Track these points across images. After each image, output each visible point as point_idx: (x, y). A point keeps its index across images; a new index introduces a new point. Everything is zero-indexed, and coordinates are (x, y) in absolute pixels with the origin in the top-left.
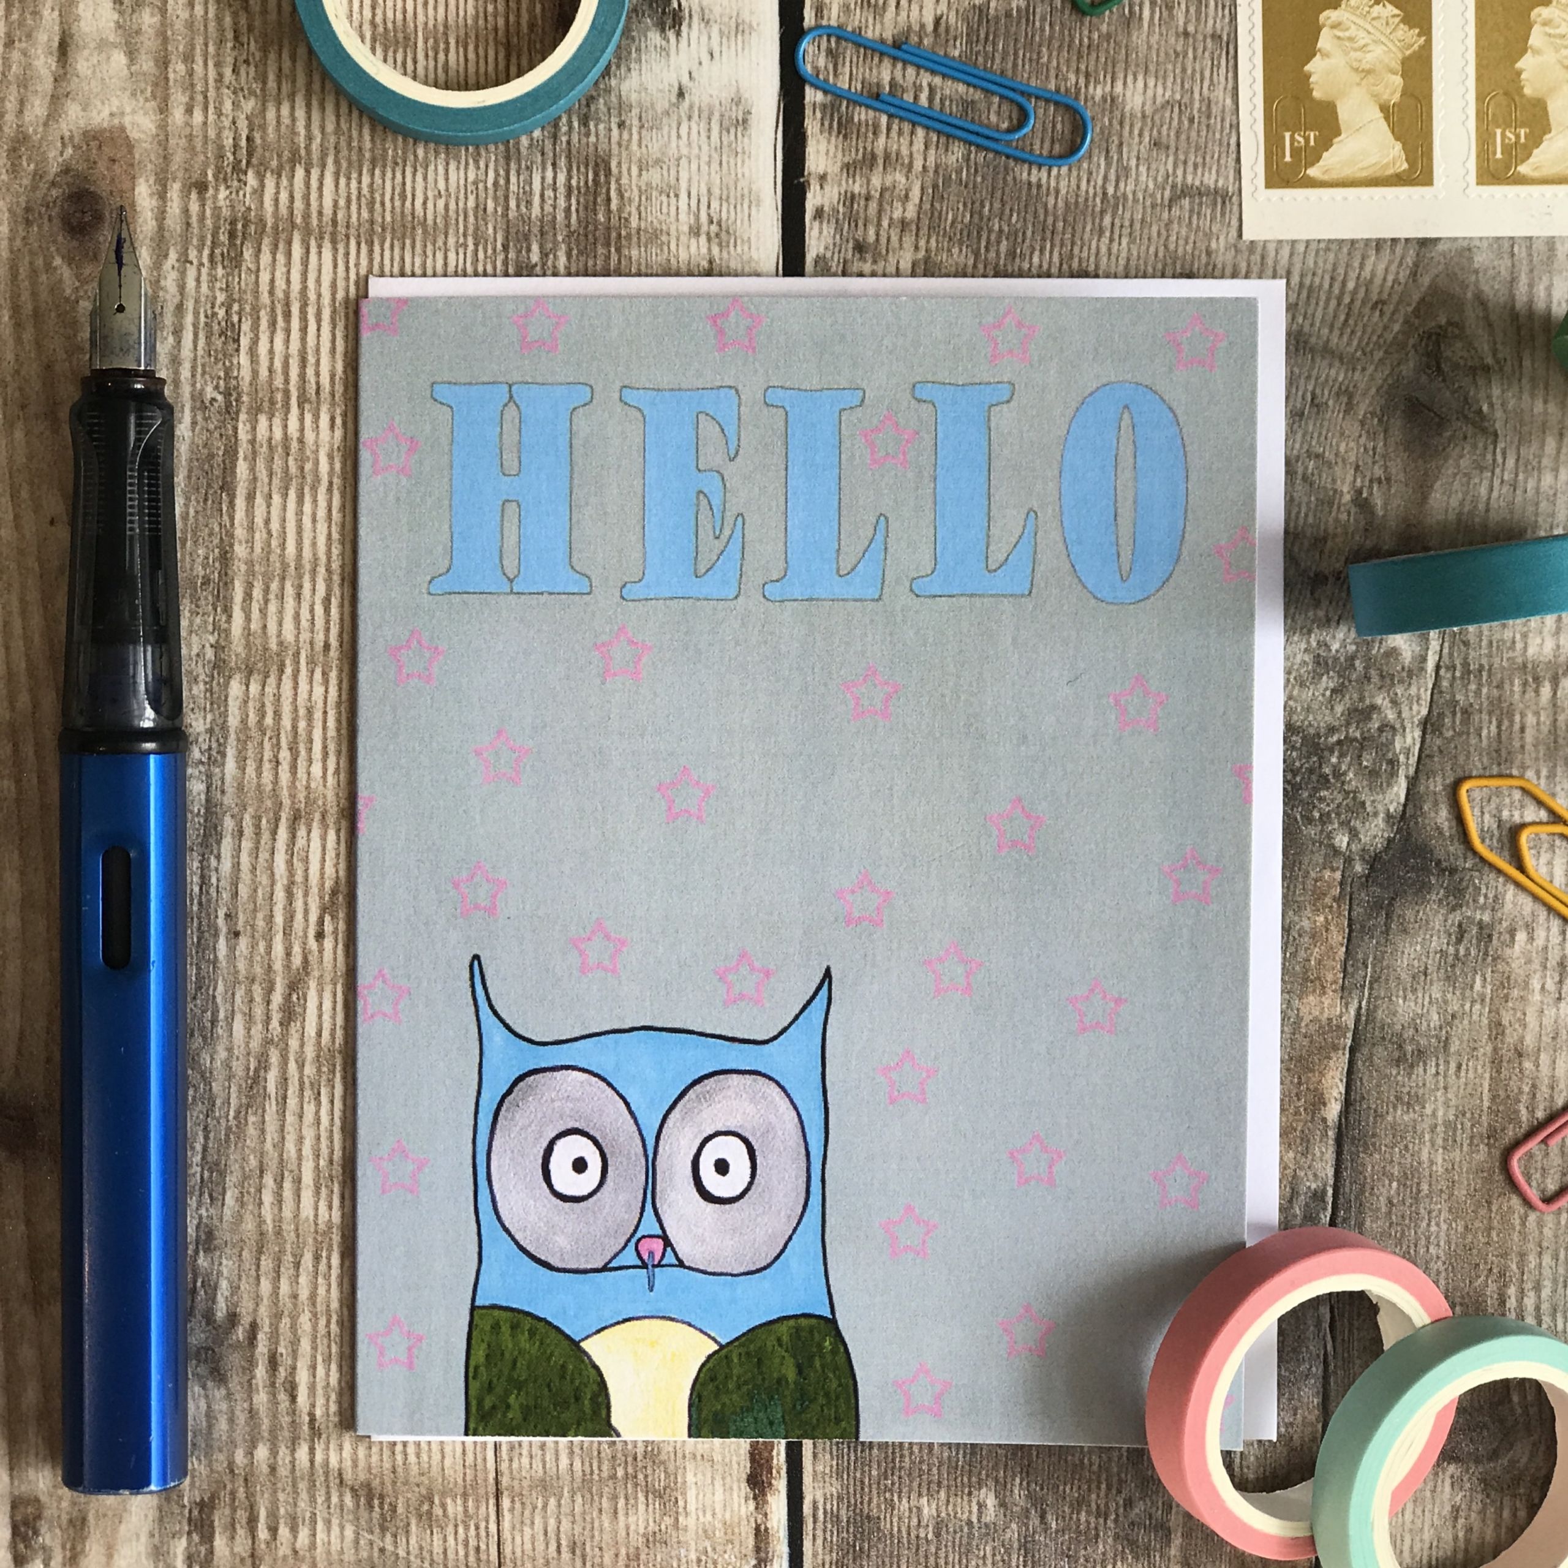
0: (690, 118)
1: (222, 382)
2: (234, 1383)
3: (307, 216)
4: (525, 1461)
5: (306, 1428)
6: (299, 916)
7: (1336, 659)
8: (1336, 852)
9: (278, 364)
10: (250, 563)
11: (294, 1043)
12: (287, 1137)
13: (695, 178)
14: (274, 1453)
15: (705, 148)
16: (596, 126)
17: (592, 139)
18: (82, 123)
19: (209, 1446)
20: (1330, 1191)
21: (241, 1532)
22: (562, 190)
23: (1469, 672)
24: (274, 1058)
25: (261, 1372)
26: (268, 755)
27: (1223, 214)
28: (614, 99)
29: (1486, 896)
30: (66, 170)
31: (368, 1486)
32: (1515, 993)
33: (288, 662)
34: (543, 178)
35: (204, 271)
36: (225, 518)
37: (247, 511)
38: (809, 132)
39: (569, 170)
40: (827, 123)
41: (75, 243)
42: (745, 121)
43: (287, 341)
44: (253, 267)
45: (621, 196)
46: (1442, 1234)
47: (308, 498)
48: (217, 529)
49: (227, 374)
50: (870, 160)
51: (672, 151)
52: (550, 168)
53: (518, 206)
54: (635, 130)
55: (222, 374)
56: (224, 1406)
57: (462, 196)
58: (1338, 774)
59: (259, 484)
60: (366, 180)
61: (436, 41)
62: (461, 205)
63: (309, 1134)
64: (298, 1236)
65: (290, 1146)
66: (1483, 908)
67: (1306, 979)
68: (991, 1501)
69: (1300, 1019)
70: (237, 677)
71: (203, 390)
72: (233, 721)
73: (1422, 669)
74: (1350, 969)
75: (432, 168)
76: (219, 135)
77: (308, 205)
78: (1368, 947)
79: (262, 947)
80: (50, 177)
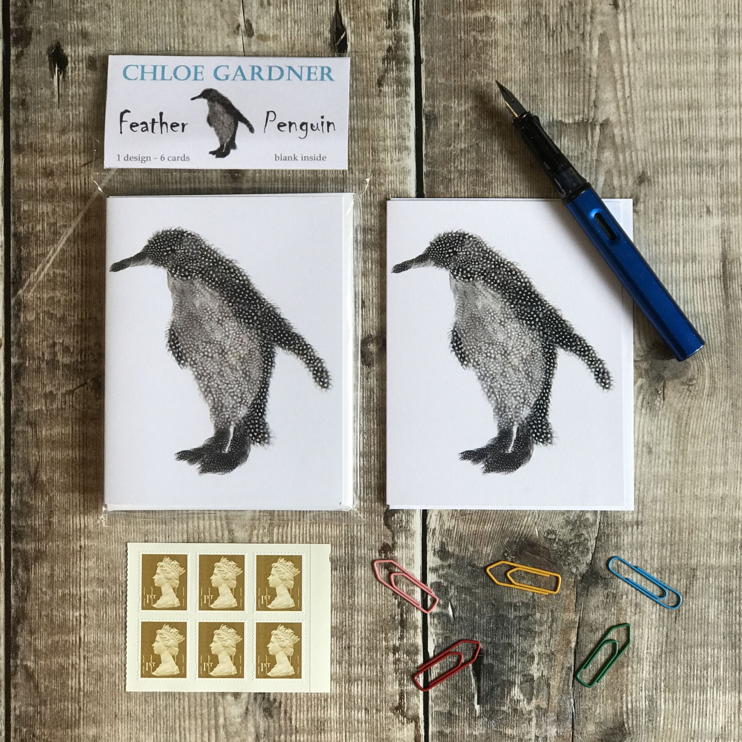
2: (275, 717)
5: (294, 730)
7: (572, 521)
8: (573, 573)
14: (286, 737)
19: (268, 735)
20: (573, 667)
25: (282, 715)
29: (615, 586)
32: (623, 612)
56: (272, 724)
58: (573, 552)
66: (614, 589)
67: (565, 609)
69: (563, 619)
70: (276, 527)
73: (595, 524)
74: (577, 606)
78: (582, 599)
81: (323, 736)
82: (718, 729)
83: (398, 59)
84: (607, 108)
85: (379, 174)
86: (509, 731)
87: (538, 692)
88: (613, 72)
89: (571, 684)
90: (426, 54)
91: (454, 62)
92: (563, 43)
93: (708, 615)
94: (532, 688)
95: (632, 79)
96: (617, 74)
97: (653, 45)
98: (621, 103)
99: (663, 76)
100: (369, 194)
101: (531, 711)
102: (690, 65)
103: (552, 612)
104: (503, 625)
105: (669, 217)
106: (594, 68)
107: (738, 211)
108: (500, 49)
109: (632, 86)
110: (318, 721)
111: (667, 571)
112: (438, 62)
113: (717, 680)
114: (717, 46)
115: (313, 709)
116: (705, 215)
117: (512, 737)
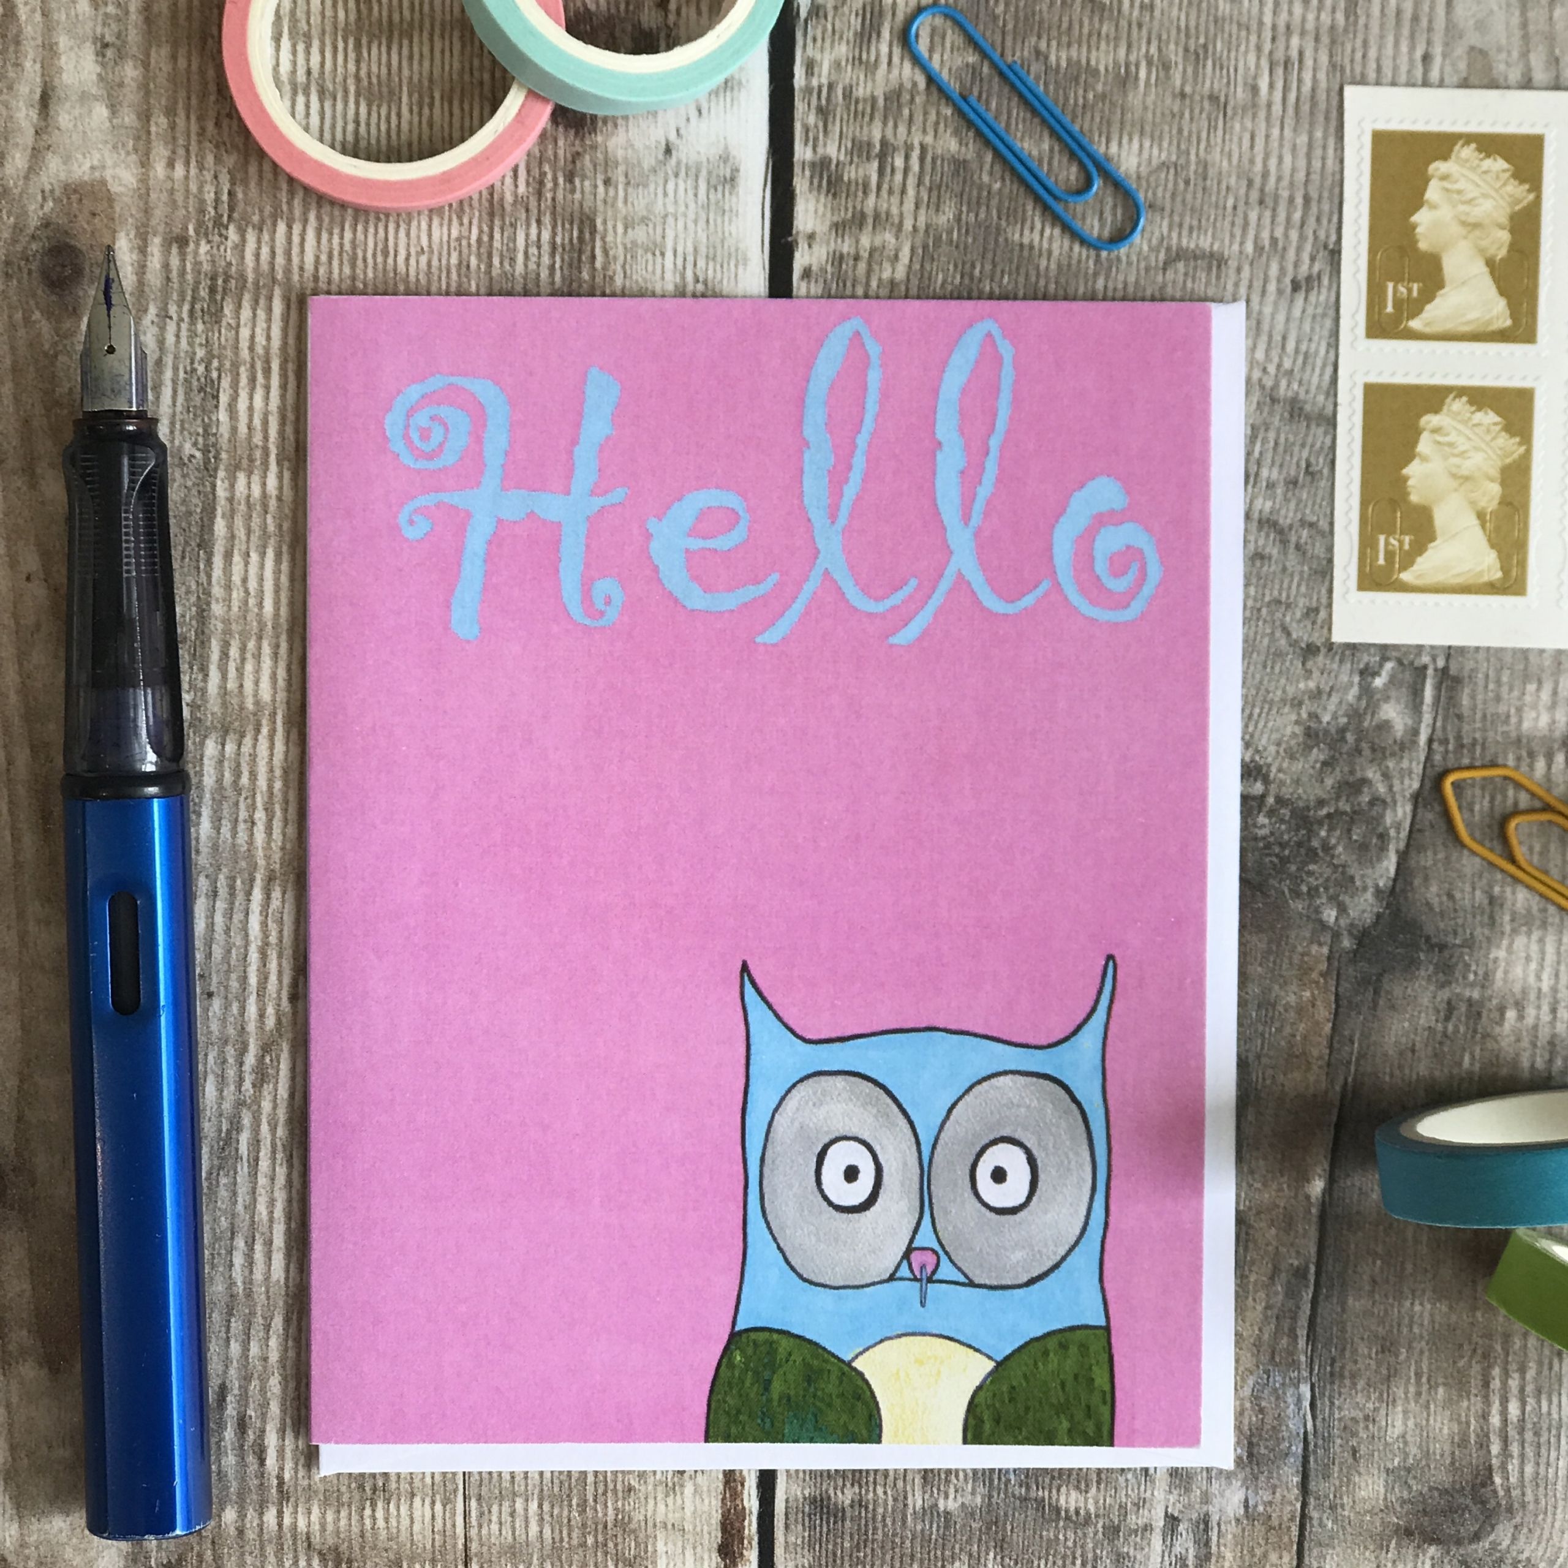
0: (677, 175)
1: (200, 440)
3: (288, 271)
4: (495, 1527)
5: (274, 1491)
6: (273, 978)
7: (1326, 732)
8: (1323, 926)
9: (257, 422)
10: (227, 622)
11: (266, 1105)
12: (259, 1199)
13: (681, 236)
14: (242, 1516)
15: (692, 205)
16: (582, 181)
17: (578, 196)
18: (63, 176)
20: (1312, 1269)
22: (546, 248)
23: (1462, 746)
24: (247, 1120)
25: (230, 1434)
26: (243, 814)
27: (1218, 278)
28: (600, 156)
29: (1476, 973)
30: (46, 224)
31: (336, 1550)
33: (264, 722)
34: (527, 235)
35: (184, 326)
36: (202, 574)
37: (225, 569)
38: (798, 191)
39: (554, 227)
40: (816, 181)
41: (54, 298)
42: (732, 179)
43: (267, 398)
44: (233, 322)
45: (606, 252)
46: (1426, 1315)
48: (194, 587)
49: (205, 431)
50: (859, 220)
51: (659, 208)
52: (534, 225)
53: (501, 263)
54: (621, 187)
55: (200, 430)
57: (445, 253)
58: (1327, 848)
59: (237, 542)
60: (348, 235)
61: (421, 97)
62: (444, 262)
63: (280, 1196)
64: (268, 1298)
65: (262, 1208)
66: (1472, 985)
67: (1291, 1056)
69: (1284, 1095)
70: (213, 736)
71: (181, 447)
72: (209, 780)
73: (1414, 743)
74: (1336, 1045)
75: (414, 223)
76: (200, 189)
77: (289, 260)
78: (1355, 1023)
79: (235, 1008)
80: (30, 231)
81: (380, 1514)
89: (1302, 1333)
117: (1080, 1521)
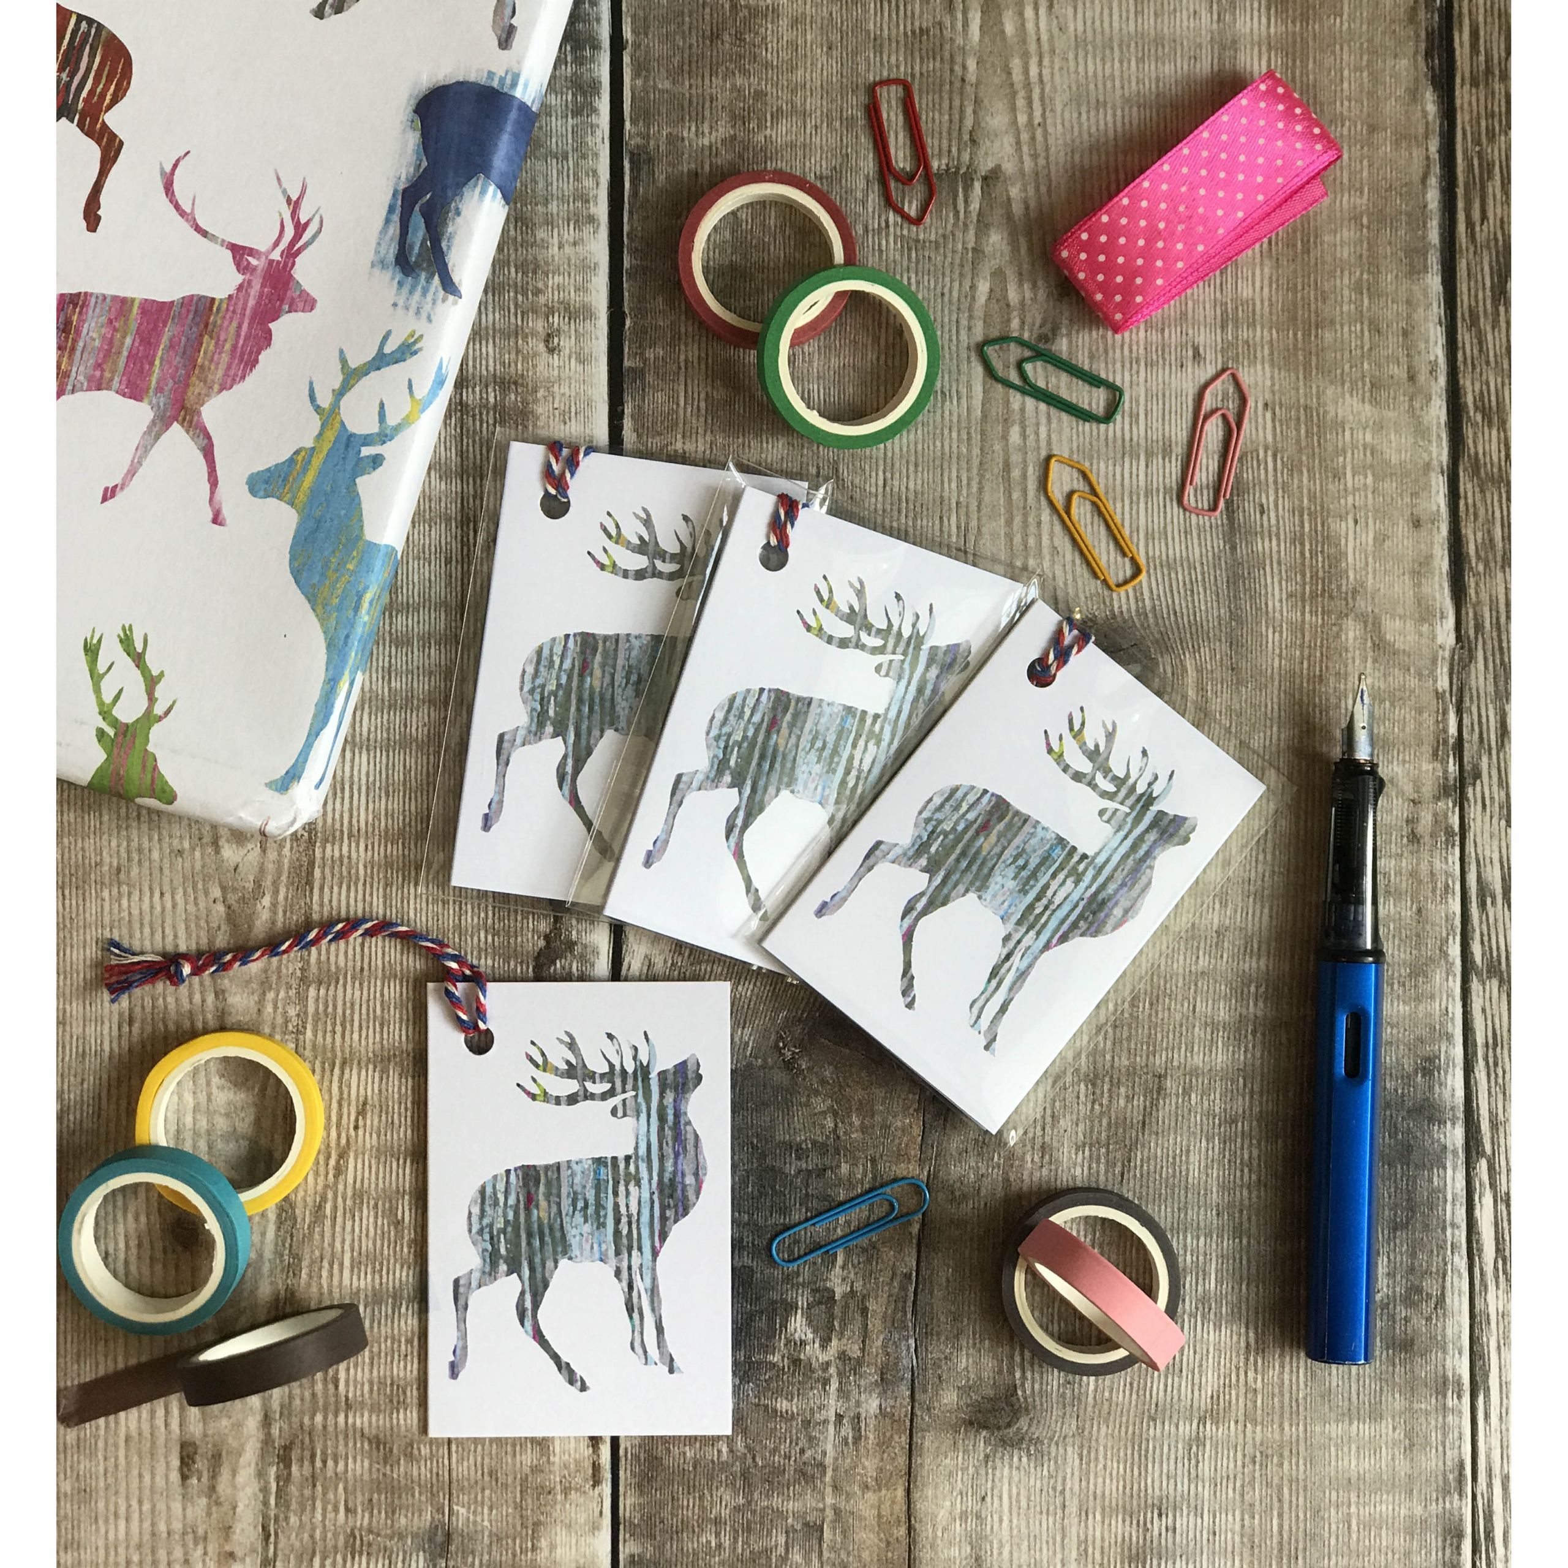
5: (343, 1404)
6: (345, 1117)
9: (337, 816)
11: (341, 1187)
12: (336, 1240)
14: (325, 1418)
19: (290, 1414)
20: (914, 1274)
21: (306, 1463)
24: (330, 1195)
26: (329, 1028)
31: (377, 1437)
32: (1017, 1162)
33: (340, 978)
36: (307, 899)
37: (319, 896)
47: (353, 888)
57: (438, 726)
59: (326, 881)
60: (386, 717)
61: (425, 643)
62: (437, 731)
63: (348, 1238)
65: (338, 1245)
67: (899, 1155)
68: (725, 1449)
72: (311, 1009)
74: (924, 1150)
75: (422, 711)
78: (934, 1136)
81: (401, 1416)
82: (1204, 1400)
83: (577, 41)
84: (997, 144)
85: (535, 272)
86: (782, 1405)
87: (844, 1325)
88: (1009, 74)
89: (909, 1310)
90: (633, 31)
91: (690, 47)
92: (909, 13)
93: (1188, 1169)
94: (832, 1317)
95: (1047, 89)
96: (1017, 76)
97: (1089, 23)
98: (1025, 137)
99: (1109, 85)
100: (512, 310)
101: (828, 1364)
102: (1164, 63)
103: (873, 1161)
104: (773, 1188)
105: (1118, 365)
106: (972, 64)
107: (1255, 357)
108: (784, 23)
109: (1047, 101)
110: (392, 1384)
111: (1107, 1079)
112: (656, 47)
113: (1204, 1300)
114: (1215, 26)
115: (383, 1361)
116: (1190, 364)
117: (788, 1417)
